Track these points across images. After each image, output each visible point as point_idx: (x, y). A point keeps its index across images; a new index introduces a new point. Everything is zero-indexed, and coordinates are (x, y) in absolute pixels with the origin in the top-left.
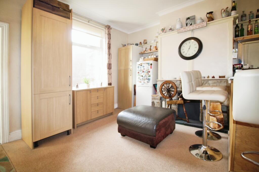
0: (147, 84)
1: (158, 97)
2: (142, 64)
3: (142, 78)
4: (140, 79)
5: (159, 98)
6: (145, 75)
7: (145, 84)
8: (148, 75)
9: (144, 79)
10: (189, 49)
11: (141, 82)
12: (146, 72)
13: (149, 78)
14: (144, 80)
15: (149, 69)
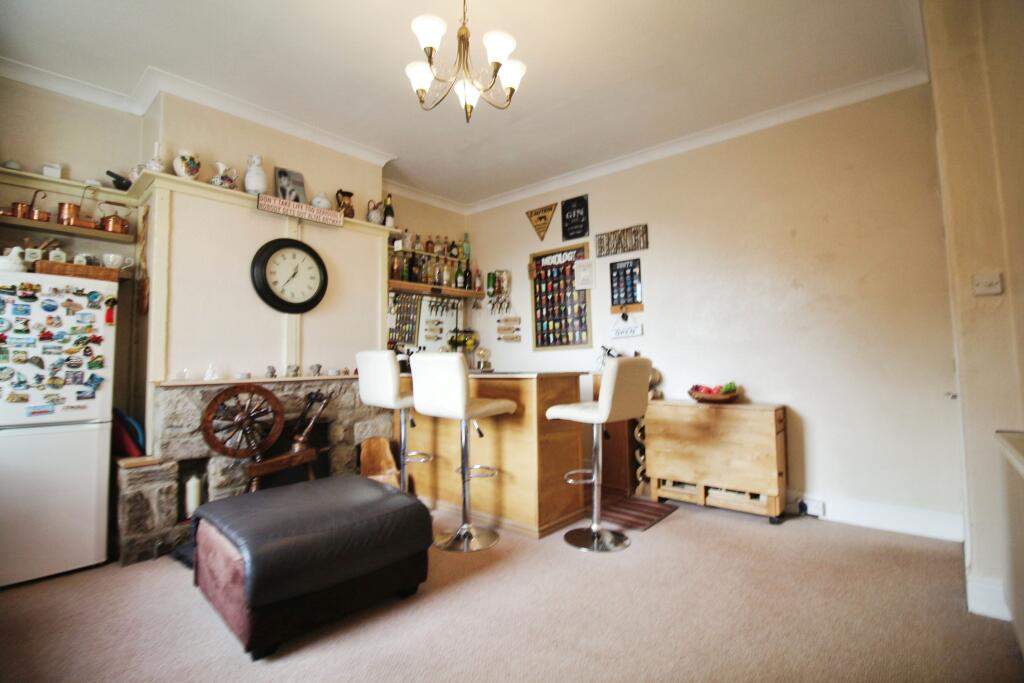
0: (83, 407)
1: (166, 466)
2: (36, 291)
3: (38, 371)
4: (15, 379)
5: (173, 466)
6: (65, 356)
7: (58, 408)
8: (87, 360)
9: (54, 378)
10: (294, 275)
11: (24, 399)
12: (75, 338)
13: (99, 372)
14: (55, 386)
15: (95, 326)
